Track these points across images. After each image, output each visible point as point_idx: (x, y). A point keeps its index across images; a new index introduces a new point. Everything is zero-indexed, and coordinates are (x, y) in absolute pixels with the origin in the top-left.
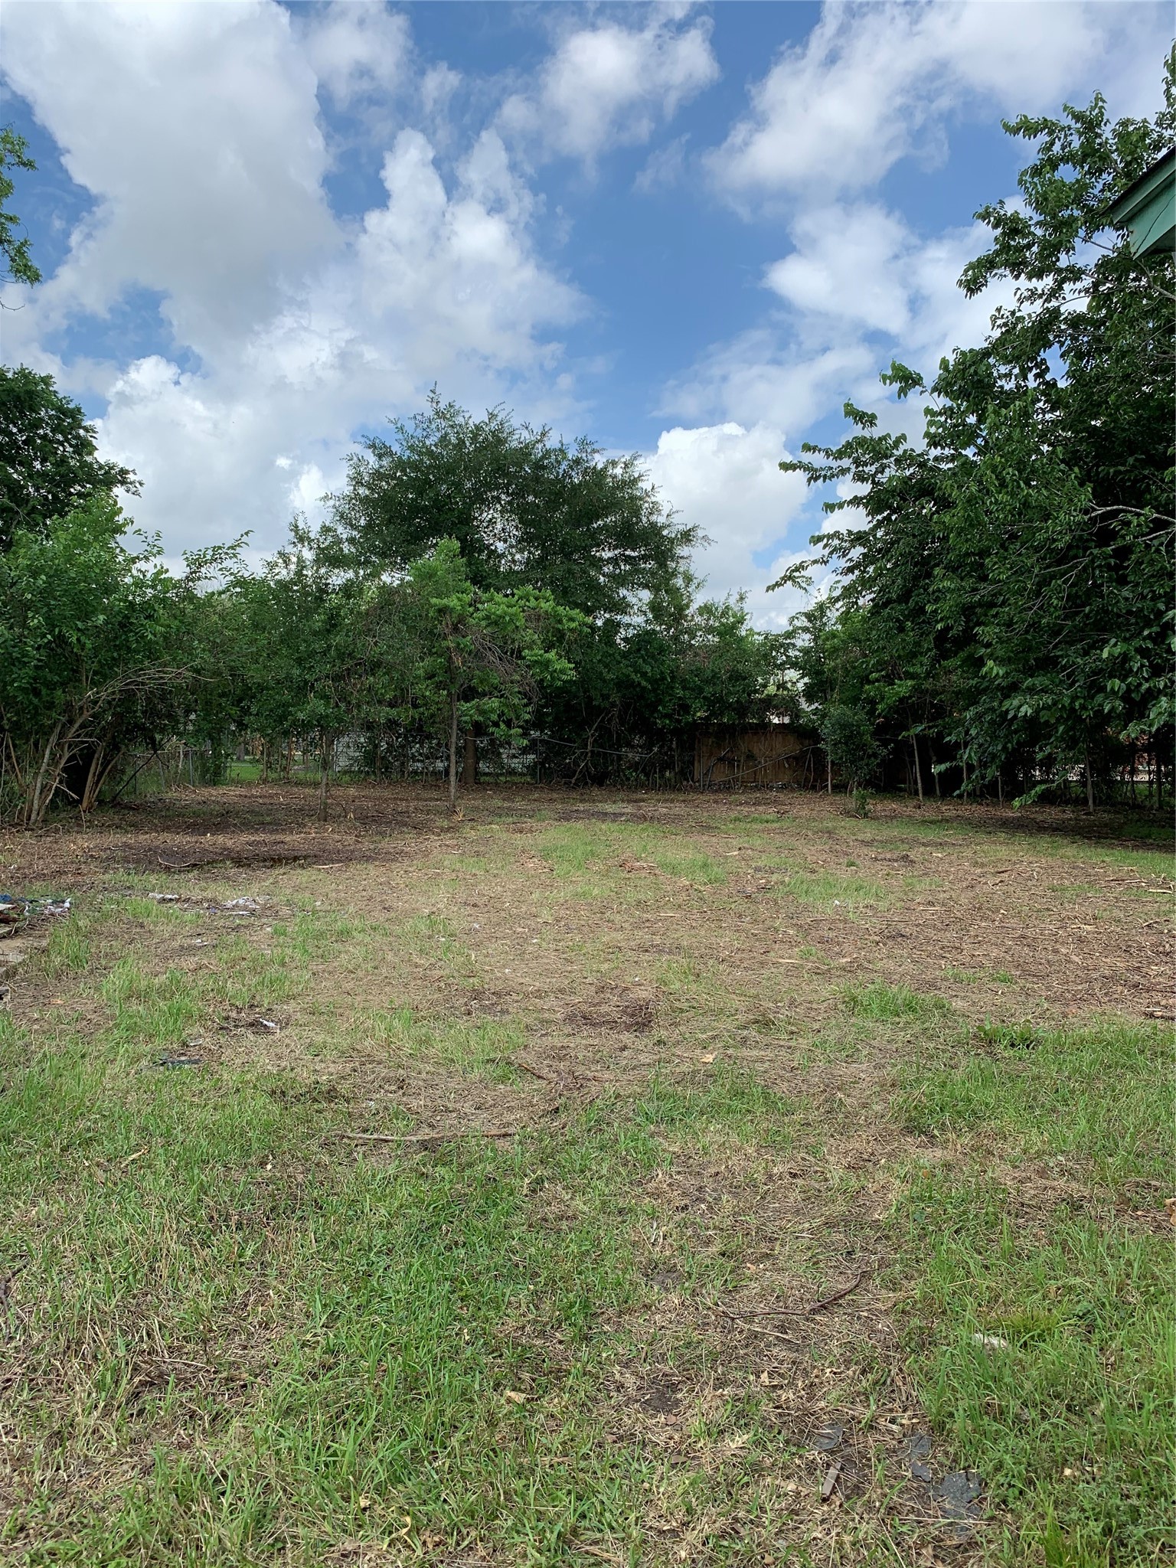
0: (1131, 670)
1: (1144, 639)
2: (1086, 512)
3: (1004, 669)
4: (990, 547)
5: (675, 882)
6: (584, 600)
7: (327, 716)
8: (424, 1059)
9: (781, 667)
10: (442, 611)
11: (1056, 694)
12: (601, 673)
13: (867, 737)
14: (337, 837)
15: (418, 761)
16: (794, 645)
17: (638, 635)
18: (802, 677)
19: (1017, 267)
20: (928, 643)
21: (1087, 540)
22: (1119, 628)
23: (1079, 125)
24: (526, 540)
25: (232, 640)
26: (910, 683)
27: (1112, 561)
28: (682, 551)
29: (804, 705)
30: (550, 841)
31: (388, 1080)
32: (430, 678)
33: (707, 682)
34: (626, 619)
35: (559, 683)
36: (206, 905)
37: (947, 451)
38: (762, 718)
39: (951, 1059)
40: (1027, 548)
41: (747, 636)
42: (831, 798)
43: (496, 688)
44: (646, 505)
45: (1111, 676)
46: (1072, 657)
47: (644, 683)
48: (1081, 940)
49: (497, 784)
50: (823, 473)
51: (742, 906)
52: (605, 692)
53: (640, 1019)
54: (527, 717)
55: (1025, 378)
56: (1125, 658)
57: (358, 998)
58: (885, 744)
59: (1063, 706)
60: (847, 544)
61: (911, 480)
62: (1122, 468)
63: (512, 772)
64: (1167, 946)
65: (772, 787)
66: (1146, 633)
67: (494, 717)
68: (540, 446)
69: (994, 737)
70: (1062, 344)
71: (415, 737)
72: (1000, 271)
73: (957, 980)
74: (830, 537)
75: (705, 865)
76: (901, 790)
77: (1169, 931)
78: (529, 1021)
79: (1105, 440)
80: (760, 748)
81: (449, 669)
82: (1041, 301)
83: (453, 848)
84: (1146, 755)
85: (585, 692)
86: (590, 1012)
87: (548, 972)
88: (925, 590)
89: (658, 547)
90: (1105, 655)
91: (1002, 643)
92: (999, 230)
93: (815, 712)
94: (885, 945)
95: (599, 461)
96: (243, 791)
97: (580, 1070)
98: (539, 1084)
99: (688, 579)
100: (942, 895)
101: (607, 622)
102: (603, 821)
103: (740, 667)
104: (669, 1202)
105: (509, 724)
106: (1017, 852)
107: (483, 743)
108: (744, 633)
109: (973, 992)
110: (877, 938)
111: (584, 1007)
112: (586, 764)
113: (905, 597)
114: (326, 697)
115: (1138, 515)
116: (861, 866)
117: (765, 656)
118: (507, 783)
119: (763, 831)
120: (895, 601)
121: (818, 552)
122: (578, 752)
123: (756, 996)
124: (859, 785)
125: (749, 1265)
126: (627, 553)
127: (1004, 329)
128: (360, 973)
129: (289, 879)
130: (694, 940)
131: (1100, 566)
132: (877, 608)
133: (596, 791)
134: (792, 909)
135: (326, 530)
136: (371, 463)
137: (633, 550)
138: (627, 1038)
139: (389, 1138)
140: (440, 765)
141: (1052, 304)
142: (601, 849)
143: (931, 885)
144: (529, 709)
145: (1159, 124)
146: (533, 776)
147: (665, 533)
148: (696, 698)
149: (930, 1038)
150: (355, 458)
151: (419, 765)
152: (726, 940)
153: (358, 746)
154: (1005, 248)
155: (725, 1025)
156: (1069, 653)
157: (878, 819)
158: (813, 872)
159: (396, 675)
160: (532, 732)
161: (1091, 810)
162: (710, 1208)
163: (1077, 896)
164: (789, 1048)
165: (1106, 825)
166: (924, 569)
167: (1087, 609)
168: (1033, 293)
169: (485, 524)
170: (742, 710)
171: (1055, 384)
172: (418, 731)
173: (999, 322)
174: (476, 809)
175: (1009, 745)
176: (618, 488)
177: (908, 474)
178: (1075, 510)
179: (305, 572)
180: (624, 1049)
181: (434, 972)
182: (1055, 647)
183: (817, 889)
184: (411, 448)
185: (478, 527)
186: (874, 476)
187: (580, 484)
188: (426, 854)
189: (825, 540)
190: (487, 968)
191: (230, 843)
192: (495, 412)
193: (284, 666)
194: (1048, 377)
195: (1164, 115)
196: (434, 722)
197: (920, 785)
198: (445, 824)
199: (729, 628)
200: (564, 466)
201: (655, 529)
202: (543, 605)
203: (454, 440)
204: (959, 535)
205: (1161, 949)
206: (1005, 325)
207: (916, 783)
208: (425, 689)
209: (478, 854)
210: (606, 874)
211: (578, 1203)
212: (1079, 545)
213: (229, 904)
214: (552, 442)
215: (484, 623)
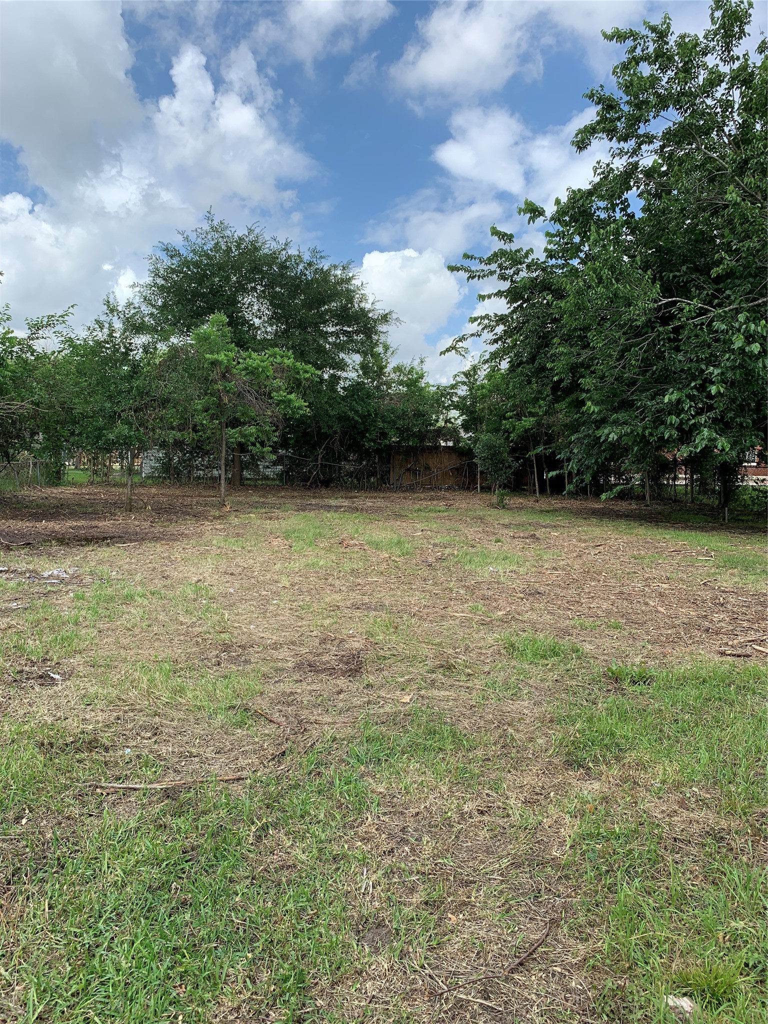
0: (683, 409)
1: (692, 389)
2: (655, 301)
3: (599, 407)
4: (590, 325)
5: (379, 555)
6: (315, 360)
7: (130, 437)
8: (177, 707)
9: (448, 408)
10: (214, 363)
11: (633, 425)
12: (327, 410)
13: (506, 455)
14: (137, 523)
15: (201, 470)
16: (456, 394)
17: (353, 385)
18: (461, 415)
19: (611, 133)
20: (548, 390)
21: (654, 322)
22: (675, 381)
23: (654, 35)
24: (274, 318)
25: (62, 382)
26: (532, 419)
27: (672, 336)
28: (382, 328)
29: (462, 434)
30: (290, 526)
31: (144, 728)
32: (206, 411)
33: (399, 417)
34: (344, 374)
35: (298, 416)
36: (28, 575)
37: (560, 262)
38: (437, 441)
39: (590, 694)
40: (616, 326)
41: (425, 387)
42: (480, 496)
43: (253, 419)
44: (358, 296)
45: (670, 414)
46: (644, 400)
47: (356, 418)
48: (661, 595)
49: (256, 486)
50: (478, 274)
51: (425, 572)
52: (330, 423)
53: (353, 667)
54: (276, 439)
55: (614, 211)
56: (679, 401)
57: (132, 653)
58: (517, 459)
59: (638, 433)
60: (494, 323)
61: (537, 280)
62: (678, 274)
63: (267, 478)
64: (721, 599)
65: (441, 488)
66: (693, 384)
67: (252, 439)
68: (284, 252)
69: (589, 455)
70: (638, 188)
71: (198, 454)
72: (600, 135)
73: (583, 628)
74: (482, 318)
75: (399, 542)
76: (524, 490)
77: (719, 588)
78: (264, 669)
79: (667, 254)
80: (433, 462)
81: (220, 405)
82: (627, 156)
83: (220, 530)
84: (683, 467)
85: (316, 424)
86: (315, 661)
87: (283, 627)
88: (545, 355)
89: (366, 325)
90: (666, 400)
91: (596, 390)
92: (600, 106)
93: (470, 439)
94: (527, 600)
95: (325, 265)
96: (76, 490)
97: (304, 714)
98: (270, 729)
99: (386, 348)
100: (562, 563)
101: (332, 376)
102: (329, 511)
103: (421, 408)
104: (377, 846)
105: (262, 444)
106: (606, 532)
107: (246, 458)
108: (423, 385)
109: (596, 638)
110: (522, 595)
111: (310, 657)
112: (317, 473)
113: (532, 359)
114: (130, 424)
115: (690, 304)
116: (505, 542)
117: (437, 400)
118: (262, 485)
119: (437, 518)
120: (525, 363)
121: (474, 327)
122: (312, 464)
123: (440, 644)
124: (500, 486)
125: (450, 915)
126: (344, 329)
127: (602, 176)
128: (137, 631)
129: (96, 555)
130: (393, 599)
131: (663, 339)
132: (513, 368)
133: (324, 491)
134: (461, 574)
135: (129, 305)
136: (165, 261)
137: (349, 326)
138: (342, 682)
139: (138, 786)
140: (215, 473)
141: (634, 159)
142: (326, 531)
143: (553, 555)
144: (277, 434)
145: (706, 37)
146: (281, 480)
147: (370, 315)
148: (391, 428)
149: (572, 677)
150: (154, 258)
151: (201, 472)
152: (416, 599)
153: (158, 460)
154: (603, 119)
155: (419, 669)
156: (642, 398)
157: (511, 509)
158: (473, 547)
159: (180, 409)
160: (280, 451)
161: (648, 503)
162: (413, 850)
163: (652, 562)
164: (468, 688)
165: (660, 513)
166: (545, 341)
167: (655, 368)
168: (621, 151)
169: (246, 306)
170: (422, 437)
171: (633, 216)
172: (199, 449)
173: (599, 171)
174: (240, 503)
175: (599, 460)
176: (338, 283)
177: (535, 275)
178: (648, 300)
179: (114, 335)
180: (340, 692)
181: (195, 629)
182: (632, 394)
183: (477, 559)
184: (194, 252)
185: (241, 308)
186: (512, 276)
187: (312, 280)
188: (201, 535)
189: (479, 320)
190: (236, 625)
191: (57, 527)
192: (253, 228)
193: (99, 402)
194: (629, 211)
195: (709, 32)
196: (210, 443)
197: (537, 487)
198: (217, 514)
199: (413, 383)
200: (301, 267)
201: (363, 313)
202: (286, 361)
203: (224, 247)
204: (571, 315)
205: (717, 601)
206: (603, 173)
207: (534, 485)
208: (202, 419)
209: (238, 535)
210: (329, 550)
211: (297, 852)
212: (650, 324)
213: (46, 574)
214: (293, 251)
215: (244, 373)
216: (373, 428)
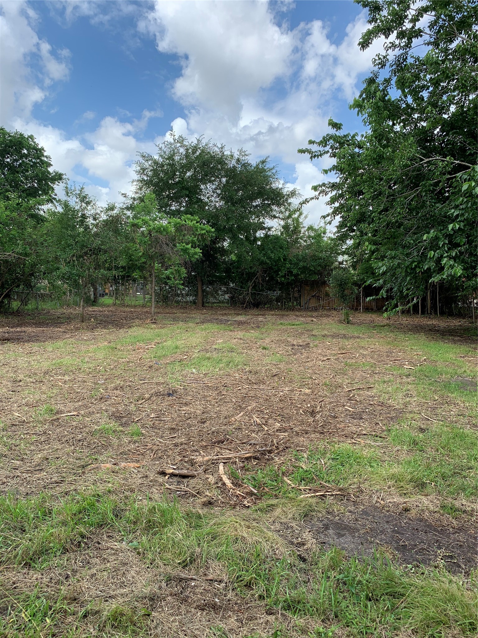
27: (432, 188)
33: (300, 261)
45: (431, 250)
49: (212, 307)
50: (317, 154)
60: (328, 189)
90: (424, 238)
103: (318, 254)
118: (217, 306)
131: (426, 191)
133: (254, 311)
140: (188, 299)
146: (228, 303)
147: (282, 192)
151: (179, 298)
170: (320, 274)
182: (409, 236)
192: (200, 139)
200: (233, 163)
201: (277, 190)
216: (283, 268)
